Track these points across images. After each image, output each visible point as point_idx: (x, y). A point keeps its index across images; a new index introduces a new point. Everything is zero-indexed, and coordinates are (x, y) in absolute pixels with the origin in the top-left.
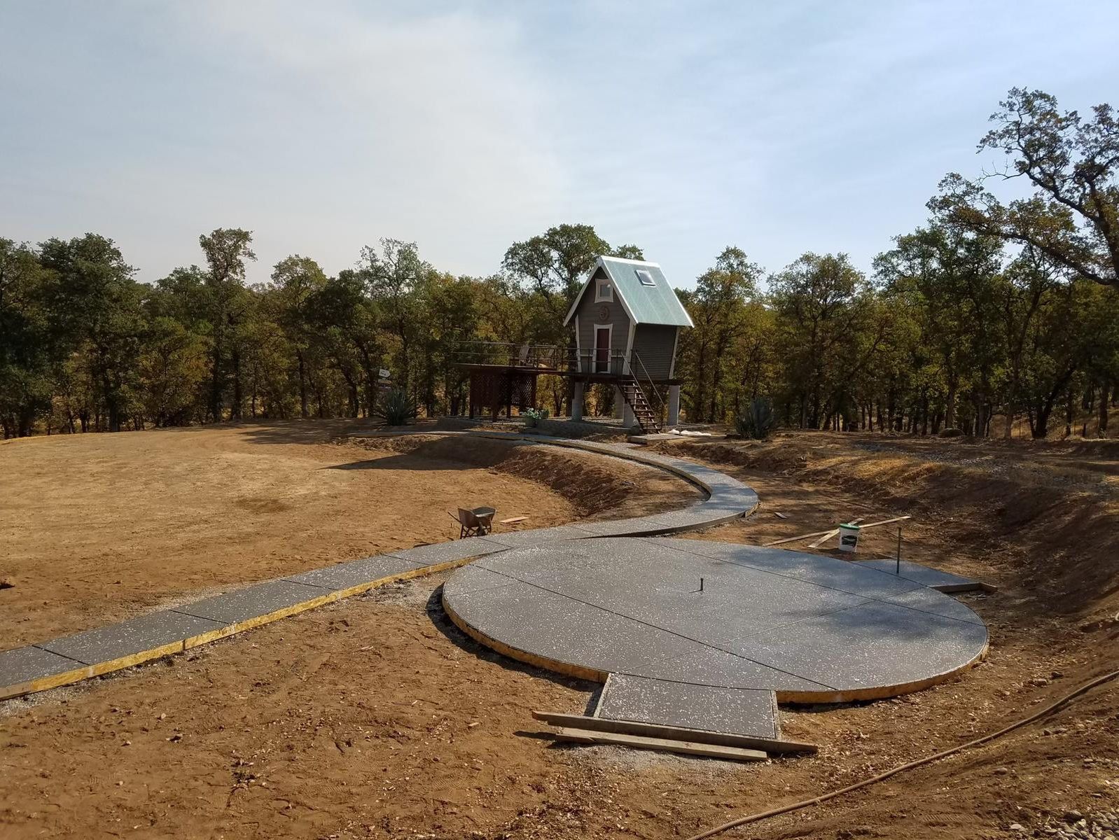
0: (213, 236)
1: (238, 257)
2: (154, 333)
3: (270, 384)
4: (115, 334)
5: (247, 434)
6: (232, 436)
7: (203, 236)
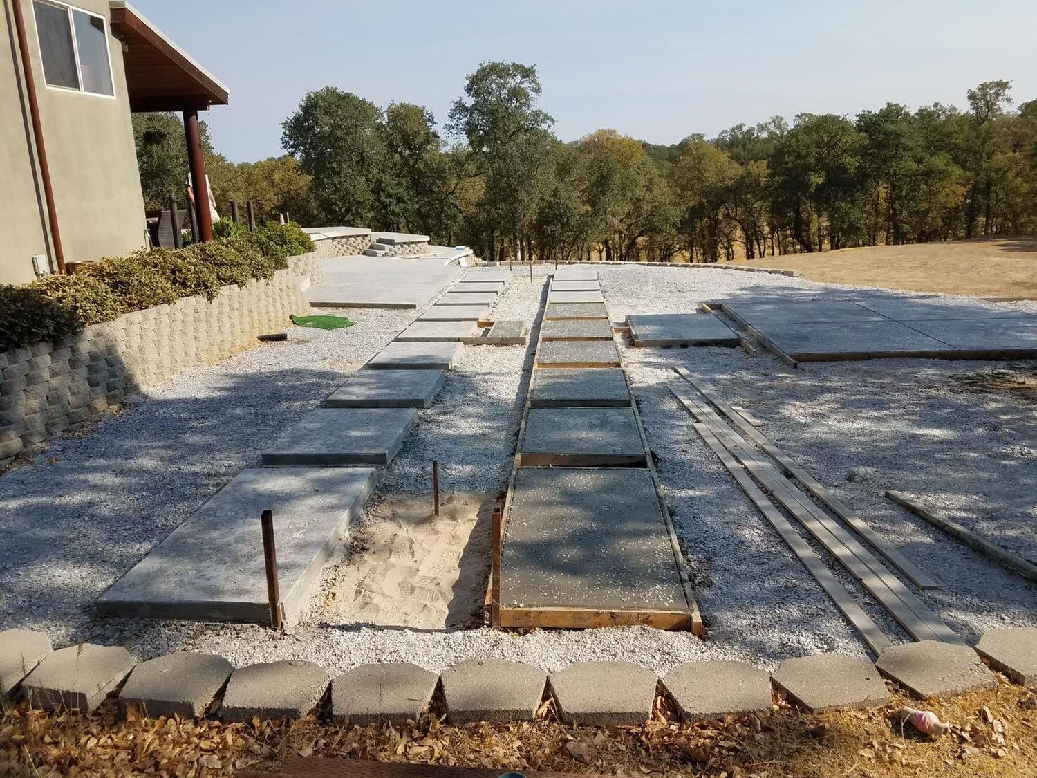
0: (979, 89)
1: (998, 103)
2: (932, 172)
3: (1009, 206)
4: (903, 175)
5: (1000, 245)
6: (989, 247)
7: (970, 90)
